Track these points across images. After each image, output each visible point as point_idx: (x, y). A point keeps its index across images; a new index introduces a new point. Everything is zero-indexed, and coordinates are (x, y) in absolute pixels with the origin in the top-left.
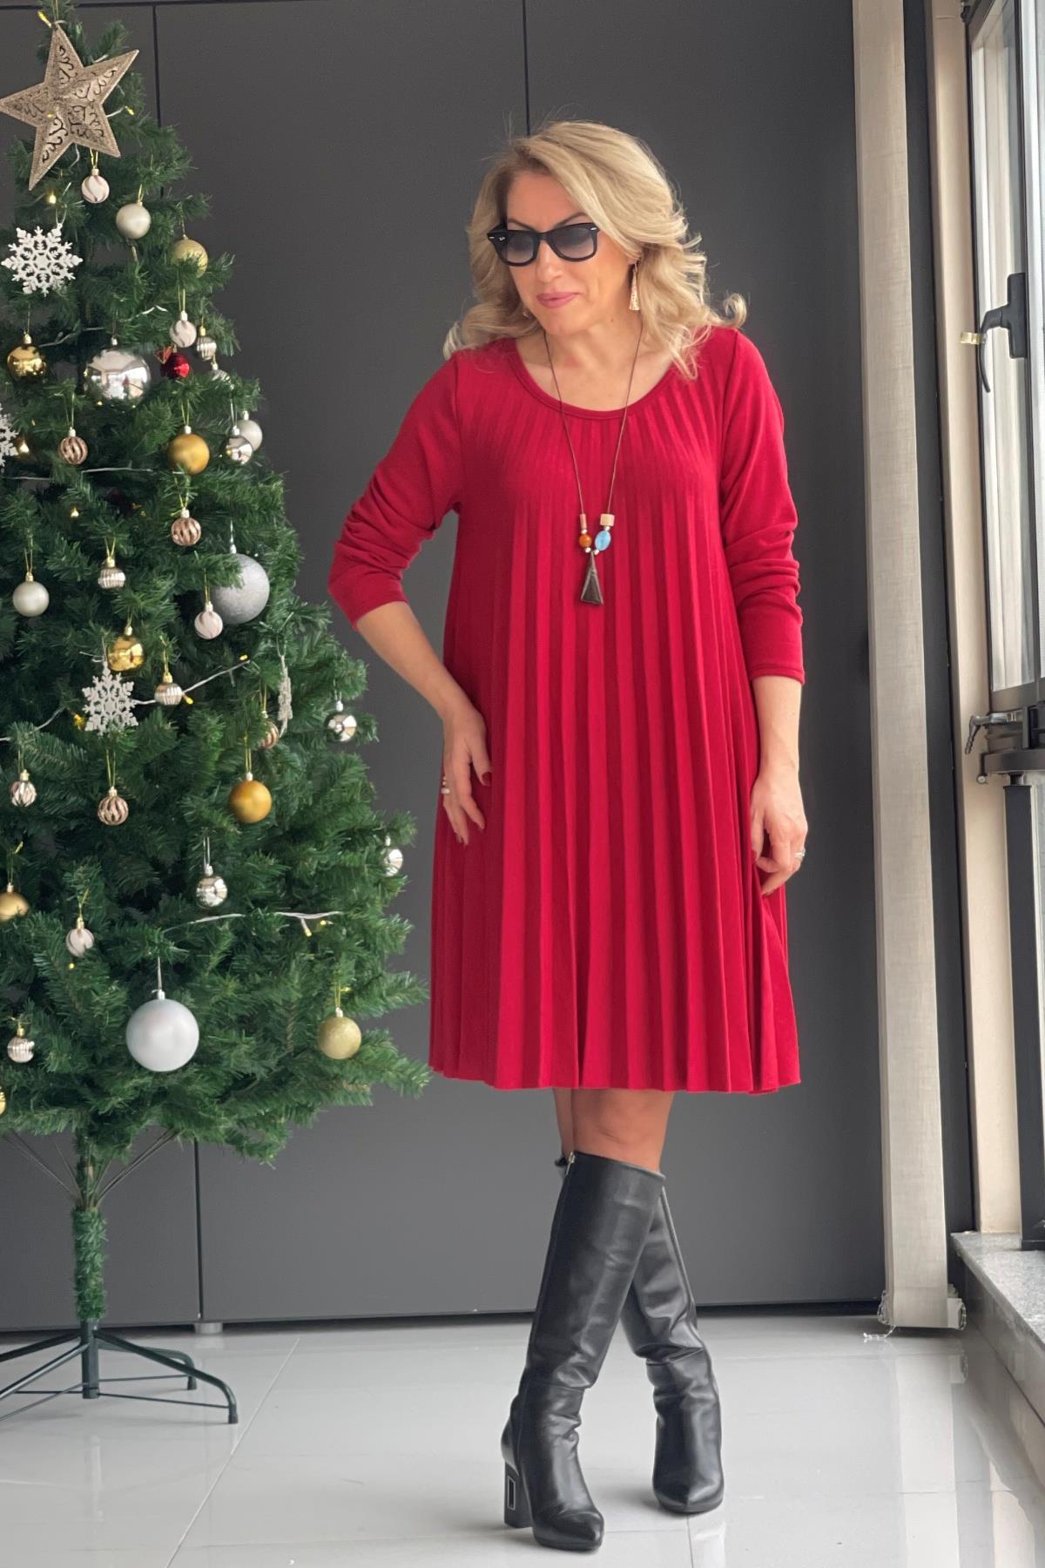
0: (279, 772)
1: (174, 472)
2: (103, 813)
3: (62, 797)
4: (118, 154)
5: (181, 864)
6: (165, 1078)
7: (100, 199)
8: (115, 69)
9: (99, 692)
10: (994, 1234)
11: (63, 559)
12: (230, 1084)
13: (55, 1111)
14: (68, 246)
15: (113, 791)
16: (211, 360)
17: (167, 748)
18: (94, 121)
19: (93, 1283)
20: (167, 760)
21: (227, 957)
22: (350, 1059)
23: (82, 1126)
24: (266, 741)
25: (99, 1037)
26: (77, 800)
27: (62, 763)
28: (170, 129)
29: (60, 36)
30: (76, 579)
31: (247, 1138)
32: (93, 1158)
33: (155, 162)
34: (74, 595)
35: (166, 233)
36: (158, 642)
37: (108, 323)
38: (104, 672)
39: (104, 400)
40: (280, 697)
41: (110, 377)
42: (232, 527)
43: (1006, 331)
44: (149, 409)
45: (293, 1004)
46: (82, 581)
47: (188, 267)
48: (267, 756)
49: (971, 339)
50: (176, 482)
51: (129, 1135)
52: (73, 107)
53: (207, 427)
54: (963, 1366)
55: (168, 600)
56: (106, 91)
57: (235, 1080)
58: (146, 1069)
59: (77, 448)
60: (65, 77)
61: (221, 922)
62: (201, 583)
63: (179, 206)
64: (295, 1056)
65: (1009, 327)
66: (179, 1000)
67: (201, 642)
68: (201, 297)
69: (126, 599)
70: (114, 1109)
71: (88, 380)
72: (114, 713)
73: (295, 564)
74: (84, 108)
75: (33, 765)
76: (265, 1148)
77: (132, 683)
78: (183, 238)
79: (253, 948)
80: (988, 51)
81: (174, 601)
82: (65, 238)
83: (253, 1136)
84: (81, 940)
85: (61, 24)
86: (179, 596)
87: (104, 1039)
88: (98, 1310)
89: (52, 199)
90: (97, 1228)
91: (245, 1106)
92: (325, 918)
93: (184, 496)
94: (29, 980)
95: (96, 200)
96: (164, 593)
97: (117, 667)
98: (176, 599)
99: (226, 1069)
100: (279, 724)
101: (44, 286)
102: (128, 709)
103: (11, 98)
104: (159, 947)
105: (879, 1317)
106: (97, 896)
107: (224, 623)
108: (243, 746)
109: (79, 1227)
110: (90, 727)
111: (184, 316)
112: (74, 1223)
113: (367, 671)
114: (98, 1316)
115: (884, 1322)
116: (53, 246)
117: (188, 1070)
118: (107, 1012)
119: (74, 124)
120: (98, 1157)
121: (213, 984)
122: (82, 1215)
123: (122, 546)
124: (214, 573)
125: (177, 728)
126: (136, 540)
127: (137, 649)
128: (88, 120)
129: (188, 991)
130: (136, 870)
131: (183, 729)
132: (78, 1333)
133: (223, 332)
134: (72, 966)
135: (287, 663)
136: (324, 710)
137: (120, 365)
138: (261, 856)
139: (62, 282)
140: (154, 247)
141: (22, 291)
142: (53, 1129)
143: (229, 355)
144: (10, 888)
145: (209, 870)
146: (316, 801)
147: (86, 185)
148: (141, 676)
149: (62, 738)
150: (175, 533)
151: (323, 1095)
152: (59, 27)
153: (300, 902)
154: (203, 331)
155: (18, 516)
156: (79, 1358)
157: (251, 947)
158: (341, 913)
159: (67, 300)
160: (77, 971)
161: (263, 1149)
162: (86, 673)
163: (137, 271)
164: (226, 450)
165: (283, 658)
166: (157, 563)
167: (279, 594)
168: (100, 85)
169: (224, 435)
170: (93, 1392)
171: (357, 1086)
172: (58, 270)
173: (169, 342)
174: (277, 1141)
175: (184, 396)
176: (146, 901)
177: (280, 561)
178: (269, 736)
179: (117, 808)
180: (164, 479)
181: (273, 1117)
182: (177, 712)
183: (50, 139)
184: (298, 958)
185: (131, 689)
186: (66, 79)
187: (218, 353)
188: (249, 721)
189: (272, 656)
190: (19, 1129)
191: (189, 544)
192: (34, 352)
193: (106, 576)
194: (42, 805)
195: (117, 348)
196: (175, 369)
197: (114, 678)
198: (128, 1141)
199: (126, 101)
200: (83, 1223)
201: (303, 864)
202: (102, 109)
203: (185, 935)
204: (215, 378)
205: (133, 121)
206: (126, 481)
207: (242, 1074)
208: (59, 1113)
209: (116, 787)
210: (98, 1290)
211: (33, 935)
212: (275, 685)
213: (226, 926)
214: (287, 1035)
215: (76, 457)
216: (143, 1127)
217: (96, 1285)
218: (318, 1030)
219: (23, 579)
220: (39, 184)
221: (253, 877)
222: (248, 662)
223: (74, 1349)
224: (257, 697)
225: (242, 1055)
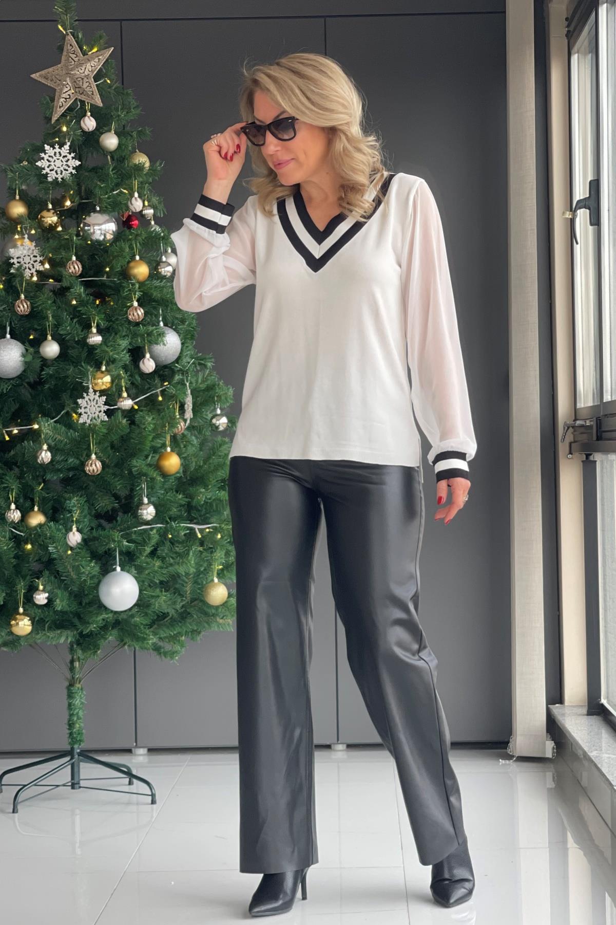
0: (185, 447)
1: (130, 281)
2: (88, 468)
3: (65, 459)
4: (101, 105)
5: (130, 497)
6: (120, 615)
7: (91, 129)
8: (100, 58)
9: (87, 401)
10: (572, 706)
11: (68, 328)
12: (155, 618)
13: (59, 632)
14: (73, 155)
15: (93, 456)
16: (150, 219)
17: (124, 433)
18: (88, 86)
19: (78, 726)
20: (124, 439)
21: (154, 549)
22: (221, 605)
23: (74, 640)
24: (178, 430)
25: (84, 592)
26: (73, 461)
27: (66, 440)
28: (130, 91)
29: (70, 37)
30: (75, 339)
31: (164, 648)
32: (79, 658)
33: (121, 109)
34: (73, 348)
35: (127, 149)
36: (119, 375)
37: (94, 198)
38: (89, 391)
39: (91, 240)
40: (186, 406)
41: (95, 228)
42: (161, 311)
43: (588, 211)
44: (116, 246)
45: (190, 575)
46: (79, 340)
47: (139, 168)
48: (178, 438)
49: (568, 215)
50: (131, 286)
51: (99, 645)
52: (77, 78)
53: (147, 256)
54: (554, 778)
55: (125, 351)
56: (95, 70)
57: (158, 616)
58: (109, 609)
59: (76, 267)
60: (72, 61)
61: (152, 529)
62: (143, 342)
63: (135, 134)
64: (191, 603)
65: (589, 209)
66: (128, 572)
67: (143, 375)
68: (146, 184)
69: (102, 351)
70: (91, 631)
71: (83, 229)
72: (95, 413)
73: (195, 333)
74: (83, 79)
75: (50, 441)
76: (174, 653)
77: (105, 397)
78: (136, 152)
79: (169, 543)
80: (580, 55)
81: (128, 352)
82: (72, 150)
83: (168, 647)
84: (75, 538)
85: (70, 32)
86: (132, 349)
87: (86, 592)
88: (80, 741)
89: (65, 129)
90: (80, 695)
91: (163, 630)
92: (209, 528)
93: (135, 294)
94: (45, 559)
95: (89, 129)
96: (123, 348)
97: (97, 388)
98: (129, 351)
99: (153, 610)
100: (185, 421)
101: (60, 177)
102: (103, 411)
103: (43, 72)
104: (118, 542)
105: (509, 751)
106: (84, 514)
107: (156, 364)
108: (165, 432)
109: (70, 695)
110: (81, 421)
111: (136, 195)
112: (68, 693)
113: (233, 392)
114: (80, 744)
115: (511, 754)
116: (65, 155)
117: (133, 610)
118: (88, 578)
119: (77, 87)
120: (82, 657)
121: (147, 563)
122: (72, 689)
123: (100, 321)
124: (151, 336)
125: (129, 422)
126: (108, 318)
127: (108, 379)
128: (85, 85)
129: (133, 567)
130: (105, 500)
131: (132, 422)
132: (70, 753)
133: (157, 204)
134: (69, 552)
135: (190, 386)
136: (210, 413)
137: (101, 222)
138: (174, 493)
139: (69, 175)
140: (120, 156)
141: (47, 179)
142: (57, 642)
143: (161, 215)
144: (36, 508)
145: (146, 500)
146: (205, 463)
147: (84, 122)
148: (110, 393)
149: (65, 426)
150: (130, 314)
151: (206, 625)
152: (70, 34)
153: (195, 518)
154: (146, 203)
155: (43, 304)
156: (70, 767)
157: (168, 544)
158: (218, 525)
159: (72, 185)
160: (73, 555)
161: (172, 654)
162: (79, 390)
163: (111, 169)
164: (158, 269)
165: (188, 384)
166: (120, 331)
167: (186, 349)
168: (92, 67)
169: (157, 261)
170: (77, 786)
171: (225, 619)
172: (67, 168)
173: (128, 208)
174: (180, 649)
175: (135, 239)
176: (109, 517)
177: (187, 331)
178: (180, 427)
179: (96, 465)
180: (124, 285)
181: (178, 636)
182: (130, 414)
183: (64, 96)
184: (193, 549)
185: (104, 400)
186: (73, 63)
187: (154, 215)
188: (169, 419)
189: (182, 383)
190: (39, 641)
191: (138, 321)
192: (53, 213)
193: (92, 338)
194: (54, 463)
195: (99, 212)
196: (130, 223)
197: (95, 394)
198: (99, 649)
199: (105, 75)
200: (73, 693)
201: (197, 498)
202: (93, 80)
203: (131, 536)
204: (152, 229)
205: (110, 86)
206: (103, 284)
207: (162, 612)
208: (61, 633)
209: (95, 454)
210: (81, 730)
211: (48, 535)
212: (183, 399)
213: (155, 531)
214: (187, 592)
215: (76, 272)
216: (107, 641)
217: (79, 727)
218: (204, 589)
219: (46, 339)
220: (58, 120)
221: (171, 505)
222: (169, 386)
223: (68, 762)
224: (173, 406)
225: (163, 602)
